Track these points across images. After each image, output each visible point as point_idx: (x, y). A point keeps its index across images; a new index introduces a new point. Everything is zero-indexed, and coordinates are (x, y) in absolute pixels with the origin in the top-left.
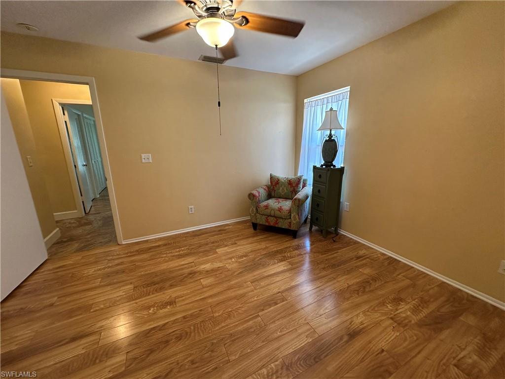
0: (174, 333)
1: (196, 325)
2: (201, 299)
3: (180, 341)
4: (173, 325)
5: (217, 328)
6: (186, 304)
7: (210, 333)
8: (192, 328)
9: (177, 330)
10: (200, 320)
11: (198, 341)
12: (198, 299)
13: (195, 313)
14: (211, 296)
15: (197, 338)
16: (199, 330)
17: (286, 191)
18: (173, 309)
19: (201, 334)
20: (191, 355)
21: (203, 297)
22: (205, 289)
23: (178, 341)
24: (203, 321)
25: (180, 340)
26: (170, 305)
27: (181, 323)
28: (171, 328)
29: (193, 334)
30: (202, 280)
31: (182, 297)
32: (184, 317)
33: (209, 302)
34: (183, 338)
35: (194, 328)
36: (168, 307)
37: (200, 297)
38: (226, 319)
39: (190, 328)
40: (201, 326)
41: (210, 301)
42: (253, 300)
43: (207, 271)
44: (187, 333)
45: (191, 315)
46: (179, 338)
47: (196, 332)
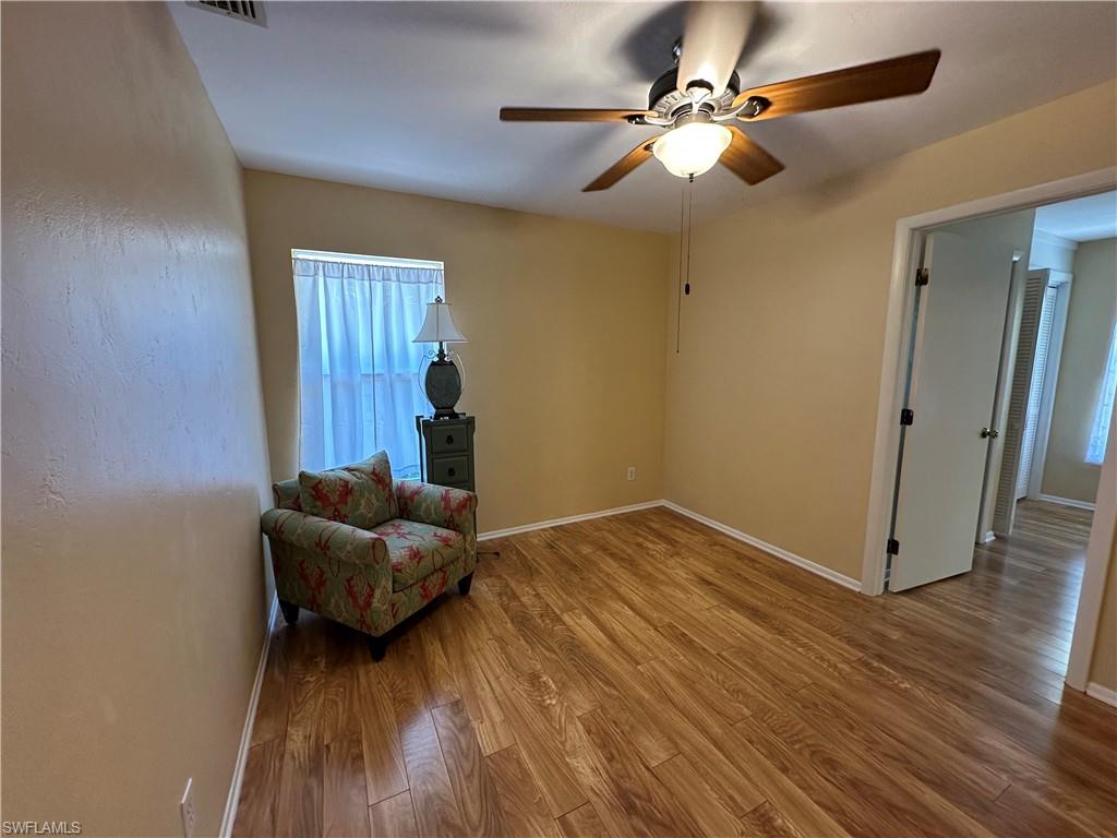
0: (829, 777)
1: (788, 740)
2: (720, 749)
3: (834, 758)
4: (816, 787)
5: (773, 706)
6: (750, 780)
7: (789, 715)
8: (797, 746)
9: (818, 773)
10: (772, 737)
11: (814, 728)
12: (722, 757)
13: (762, 750)
14: (704, 731)
15: (811, 732)
16: (794, 732)
17: (376, 503)
18: (778, 807)
19: (799, 727)
20: (843, 734)
21: (712, 747)
22: (686, 748)
23: (838, 762)
24: (774, 732)
25: (833, 761)
26: (770, 820)
27: (800, 771)
28: (822, 788)
29: (809, 742)
30: (654, 764)
31: (731, 798)
32: (785, 770)
33: (720, 731)
34: (825, 756)
35: (796, 742)
36: (780, 821)
37: (715, 755)
38: (747, 695)
39: (800, 749)
40: (784, 731)
41: (716, 730)
42: (686, 662)
43: (611, 759)
44: (813, 753)
45: (771, 756)
46: (831, 764)
47: (800, 737)
